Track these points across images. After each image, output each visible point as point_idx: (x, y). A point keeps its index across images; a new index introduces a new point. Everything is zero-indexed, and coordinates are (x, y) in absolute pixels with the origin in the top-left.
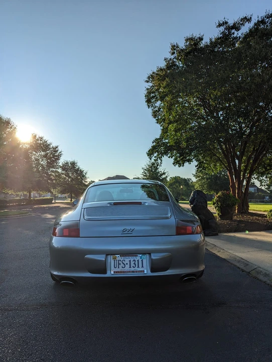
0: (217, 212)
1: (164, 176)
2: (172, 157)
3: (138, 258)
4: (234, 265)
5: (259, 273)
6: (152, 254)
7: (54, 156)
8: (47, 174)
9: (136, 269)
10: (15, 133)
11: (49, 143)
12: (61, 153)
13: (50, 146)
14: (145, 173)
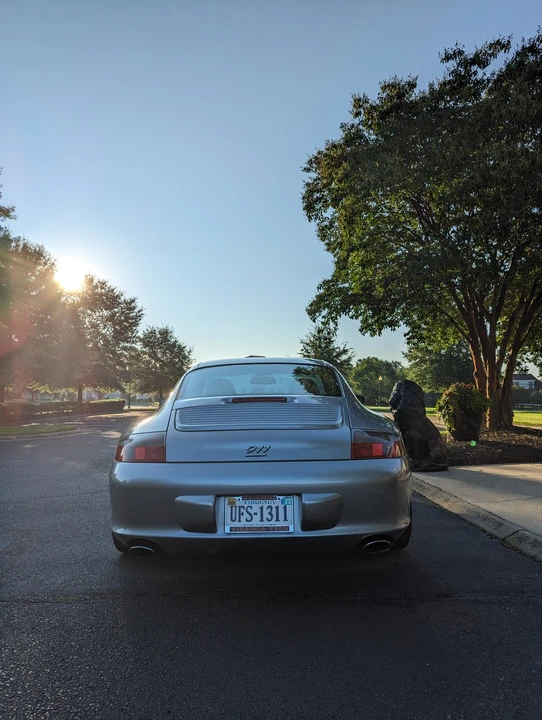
0: (447, 426)
1: (344, 357)
2: (357, 318)
3: (277, 502)
4: (474, 525)
5: (523, 539)
6: (303, 496)
7: (127, 318)
8: (114, 353)
9: (274, 523)
10: (53, 273)
11: (117, 293)
12: (141, 313)
13: (120, 299)
14: (307, 350)
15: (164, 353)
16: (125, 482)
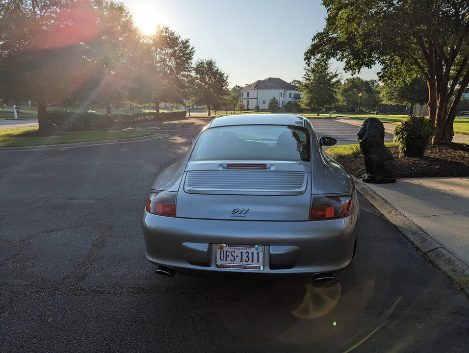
0: (401, 146)
1: (335, 80)
2: (342, 60)
3: (253, 249)
4: (406, 236)
5: (440, 256)
6: (271, 246)
7: (184, 54)
9: (250, 263)
10: (132, 23)
11: (177, 36)
12: (193, 50)
13: (178, 40)
14: (309, 75)
15: (210, 78)
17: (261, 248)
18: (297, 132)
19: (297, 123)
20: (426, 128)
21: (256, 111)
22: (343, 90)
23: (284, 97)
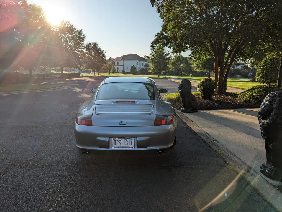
0: (200, 94)
1: (168, 56)
2: (171, 48)
3: (129, 139)
4: (200, 137)
6: (137, 138)
7: (79, 38)
8: (74, 53)
11: (74, 27)
12: (85, 36)
13: (75, 30)
14: (153, 53)
15: (95, 53)
16: (79, 131)
17: (133, 139)
18: (148, 86)
19: (148, 81)
20: (212, 84)
21: (123, 73)
22: (173, 62)
23: (139, 66)
